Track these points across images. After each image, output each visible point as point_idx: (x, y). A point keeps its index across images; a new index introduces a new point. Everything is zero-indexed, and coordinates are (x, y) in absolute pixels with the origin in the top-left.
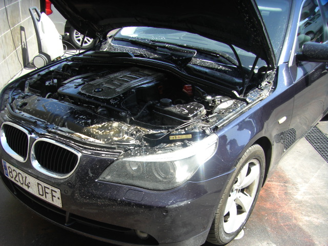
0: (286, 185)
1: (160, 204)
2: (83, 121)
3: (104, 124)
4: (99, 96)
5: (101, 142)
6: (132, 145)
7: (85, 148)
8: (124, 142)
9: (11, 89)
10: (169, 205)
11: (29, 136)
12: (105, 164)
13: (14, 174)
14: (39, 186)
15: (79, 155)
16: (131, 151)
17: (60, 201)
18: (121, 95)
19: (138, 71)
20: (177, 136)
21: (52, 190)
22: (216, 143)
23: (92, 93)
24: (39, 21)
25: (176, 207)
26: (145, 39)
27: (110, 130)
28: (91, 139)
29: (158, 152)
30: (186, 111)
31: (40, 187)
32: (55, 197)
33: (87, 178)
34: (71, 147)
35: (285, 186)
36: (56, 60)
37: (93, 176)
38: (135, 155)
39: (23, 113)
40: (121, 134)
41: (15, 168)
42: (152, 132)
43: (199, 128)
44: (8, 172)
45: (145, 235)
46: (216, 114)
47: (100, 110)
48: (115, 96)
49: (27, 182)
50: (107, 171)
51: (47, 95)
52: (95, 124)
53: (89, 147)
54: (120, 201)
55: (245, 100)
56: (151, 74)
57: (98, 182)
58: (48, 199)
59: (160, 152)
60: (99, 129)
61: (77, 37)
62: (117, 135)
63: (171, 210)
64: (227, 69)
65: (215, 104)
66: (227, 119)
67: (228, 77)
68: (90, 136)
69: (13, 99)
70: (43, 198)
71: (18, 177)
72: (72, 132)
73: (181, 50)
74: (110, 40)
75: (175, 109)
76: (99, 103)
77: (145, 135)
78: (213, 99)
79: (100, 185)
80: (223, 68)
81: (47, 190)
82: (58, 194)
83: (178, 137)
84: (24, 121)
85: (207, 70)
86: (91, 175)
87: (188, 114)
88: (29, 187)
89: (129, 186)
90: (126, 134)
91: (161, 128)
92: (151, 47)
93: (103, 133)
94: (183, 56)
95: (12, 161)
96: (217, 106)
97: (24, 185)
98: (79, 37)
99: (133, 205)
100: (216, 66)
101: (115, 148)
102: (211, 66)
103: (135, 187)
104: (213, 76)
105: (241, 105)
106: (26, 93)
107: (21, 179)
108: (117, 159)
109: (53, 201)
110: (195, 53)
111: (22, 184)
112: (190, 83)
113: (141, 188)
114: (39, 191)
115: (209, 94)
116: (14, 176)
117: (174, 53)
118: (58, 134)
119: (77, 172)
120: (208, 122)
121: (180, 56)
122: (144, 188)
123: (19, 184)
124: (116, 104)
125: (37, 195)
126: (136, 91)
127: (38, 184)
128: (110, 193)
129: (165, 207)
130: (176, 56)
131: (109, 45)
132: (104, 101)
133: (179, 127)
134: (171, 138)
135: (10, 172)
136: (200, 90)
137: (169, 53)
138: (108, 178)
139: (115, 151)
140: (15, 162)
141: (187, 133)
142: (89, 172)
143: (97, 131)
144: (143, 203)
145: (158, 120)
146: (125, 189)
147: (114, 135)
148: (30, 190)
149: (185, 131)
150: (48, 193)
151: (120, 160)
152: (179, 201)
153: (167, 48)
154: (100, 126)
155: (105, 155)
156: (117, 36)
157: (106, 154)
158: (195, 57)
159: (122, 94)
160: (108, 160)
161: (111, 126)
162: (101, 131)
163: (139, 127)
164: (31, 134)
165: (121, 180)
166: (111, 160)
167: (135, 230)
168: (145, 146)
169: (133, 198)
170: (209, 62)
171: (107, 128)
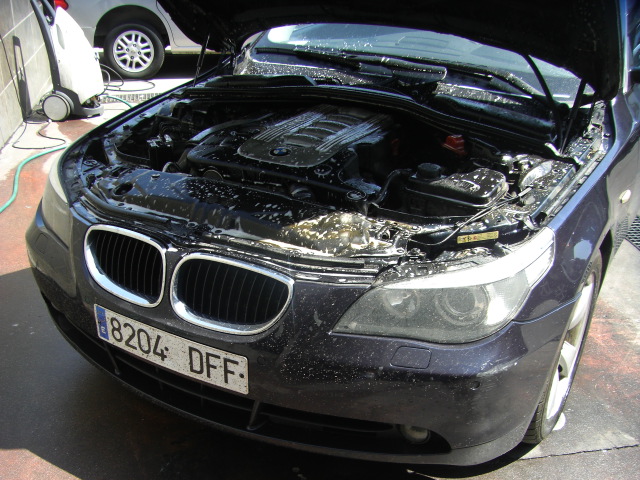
0: (610, 321)
1: (466, 372)
2: (276, 215)
3: (321, 217)
4: (288, 162)
5: (327, 254)
6: (393, 257)
7: (299, 269)
8: (375, 251)
9: (76, 158)
10: (483, 371)
11: (163, 251)
12: (347, 299)
13: (126, 333)
14: (193, 353)
15: (290, 283)
16: (395, 269)
17: (245, 381)
18: (333, 160)
19: (336, 112)
20: (472, 236)
21: (226, 360)
22: (552, 245)
23: (269, 159)
24: (51, 23)
25: (495, 375)
26: (327, 49)
27: (340, 230)
28: (303, 251)
29: (449, 269)
30: (476, 187)
31: (195, 355)
32: (232, 373)
33: (311, 329)
34: (269, 267)
35: (610, 324)
36: (89, 102)
37: (322, 325)
38: (407, 277)
39: (127, 206)
40: (364, 238)
41: (129, 321)
42: (422, 230)
43: (508, 217)
44: (110, 328)
45: (422, 436)
46: (529, 189)
47: (297, 191)
48: (320, 161)
49: (161, 347)
50: (351, 312)
51: (165, 167)
52: (303, 219)
53: (308, 266)
54: (383, 370)
55: (571, 161)
56: (364, 117)
57: (335, 337)
58: (216, 379)
59: (452, 268)
60: (314, 228)
61: (119, 55)
62: (356, 239)
63: (485, 380)
64: (511, 102)
65: (520, 170)
66: (555, 199)
67: (525, 118)
68: (298, 244)
69: (92, 179)
70: (203, 377)
71: (136, 339)
72: (254, 237)
73: (413, 67)
74: (248, 53)
75: (453, 183)
76: (292, 177)
77: (413, 237)
78: (514, 160)
79: (337, 343)
80: (505, 101)
81: (213, 361)
82: (241, 365)
83: (473, 238)
84: (138, 220)
85: (482, 106)
86: (319, 322)
87: (481, 191)
88: (163, 357)
89: (401, 340)
90: (372, 236)
91: (439, 222)
92: (347, 63)
93: (326, 236)
94: (420, 80)
95: (122, 305)
96: (525, 174)
97: (151, 353)
98: (124, 54)
99: (412, 377)
100: (490, 98)
101: (361, 266)
102: (479, 98)
103: (411, 342)
104: (498, 117)
105: (568, 170)
106: (117, 166)
107: (144, 342)
108: (372, 288)
109: (226, 381)
110: (443, 73)
111: (148, 352)
112: (457, 133)
113: (423, 341)
114: (191, 363)
115: (505, 151)
116: (126, 338)
117: (401, 73)
118: (231, 244)
119: (287, 319)
120: (521, 205)
121: (413, 80)
122: (429, 342)
123: (138, 353)
124: (328, 178)
125: (187, 372)
126: (356, 151)
127: (191, 349)
128: (361, 356)
129: (474, 376)
130: (405, 79)
131: (249, 64)
132: (301, 172)
133: (474, 218)
134: (461, 240)
135: (114, 329)
136: (483, 145)
137: (387, 73)
138: (353, 325)
139: (362, 270)
140: (131, 309)
141: (490, 230)
142: (316, 317)
143: (312, 233)
144: (431, 370)
145: (417, 207)
146: (392, 346)
147: (350, 240)
148: (167, 364)
149: (485, 224)
150: (215, 367)
151: (379, 289)
152: (500, 362)
153: (384, 64)
154: (315, 222)
155: (344, 280)
156: (261, 44)
157: (347, 279)
158: (442, 81)
159: (334, 157)
160: (355, 290)
161: (339, 222)
162: (321, 233)
163: (392, 222)
164: (167, 248)
165: (382, 329)
166: (360, 289)
167: (398, 426)
168: (420, 258)
169: (410, 363)
170: (473, 90)
171: (331, 226)
